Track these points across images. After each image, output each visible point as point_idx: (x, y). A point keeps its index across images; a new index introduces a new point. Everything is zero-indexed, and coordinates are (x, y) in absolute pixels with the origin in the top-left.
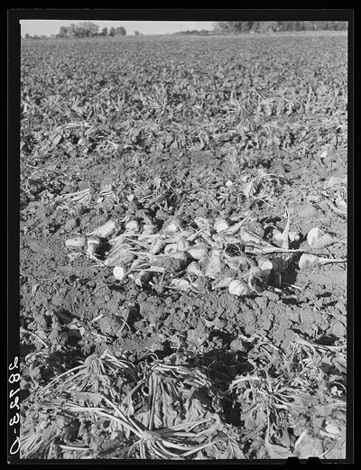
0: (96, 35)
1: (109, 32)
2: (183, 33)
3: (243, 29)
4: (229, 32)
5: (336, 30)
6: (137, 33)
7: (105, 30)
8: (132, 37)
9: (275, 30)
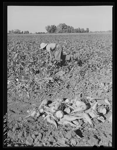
1: (24, 33)
3: (51, 32)
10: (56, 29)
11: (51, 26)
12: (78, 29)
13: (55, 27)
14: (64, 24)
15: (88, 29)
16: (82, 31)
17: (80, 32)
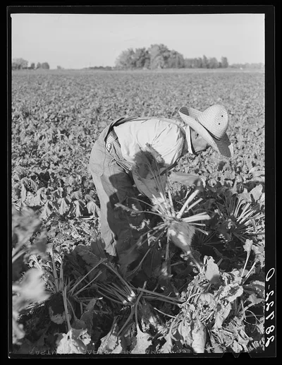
0: (26, 68)
1: (36, 66)
2: (91, 68)
3: (138, 66)
4: (127, 68)
5: (208, 68)
6: (59, 67)
7: (33, 65)
8: (54, 70)
9: (162, 68)
10: (149, 59)
11: (137, 50)
12: (200, 59)
13: (147, 52)
14: (163, 45)
15: (225, 59)
16: (211, 65)
17: (208, 67)
